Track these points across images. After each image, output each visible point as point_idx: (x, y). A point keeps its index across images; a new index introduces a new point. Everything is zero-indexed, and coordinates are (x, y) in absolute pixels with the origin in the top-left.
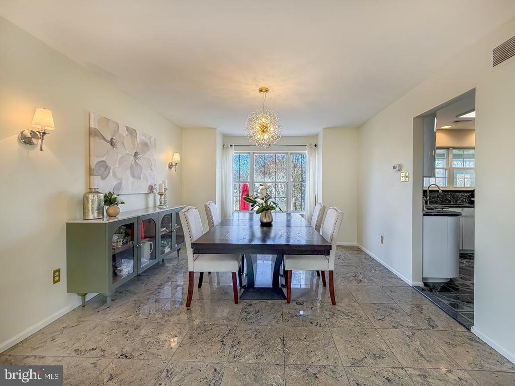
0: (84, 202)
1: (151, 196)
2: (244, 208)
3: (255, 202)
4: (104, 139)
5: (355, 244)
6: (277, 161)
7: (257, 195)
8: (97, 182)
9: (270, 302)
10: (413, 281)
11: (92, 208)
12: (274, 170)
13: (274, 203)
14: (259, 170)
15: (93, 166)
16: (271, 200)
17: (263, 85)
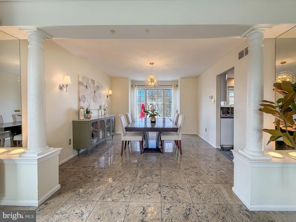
0: (78, 113)
1: (100, 110)
2: (142, 115)
3: (148, 113)
4: (84, 86)
5: (196, 133)
6: (158, 93)
7: (148, 109)
8: (82, 104)
9: (155, 154)
10: (216, 146)
11: (82, 115)
12: (156, 97)
13: (157, 113)
14: (150, 97)
15: (80, 98)
16: (155, 111)
17: (151, 62)
